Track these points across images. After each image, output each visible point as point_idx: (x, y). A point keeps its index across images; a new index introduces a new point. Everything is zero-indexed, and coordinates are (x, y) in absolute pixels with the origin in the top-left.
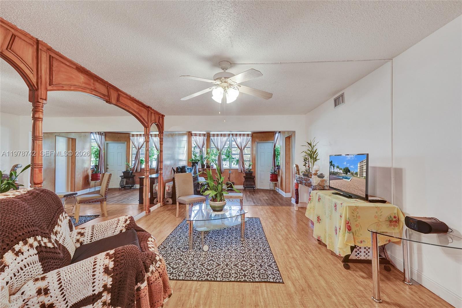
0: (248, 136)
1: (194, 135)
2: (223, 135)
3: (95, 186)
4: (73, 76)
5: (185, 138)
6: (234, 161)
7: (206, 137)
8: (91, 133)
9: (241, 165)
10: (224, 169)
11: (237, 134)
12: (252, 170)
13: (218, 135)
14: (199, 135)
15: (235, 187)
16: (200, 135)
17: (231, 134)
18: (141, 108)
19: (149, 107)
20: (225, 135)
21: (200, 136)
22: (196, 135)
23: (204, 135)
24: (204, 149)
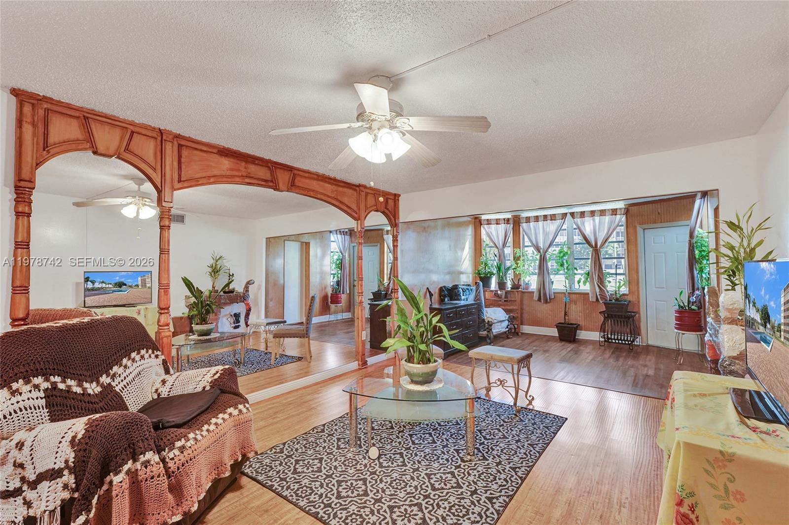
0: (616, 215)
1: (486, 222)
2: (549, 218)
3: (336, 312)
4: (212, 164)
5: (470, 231)
6: (579, 274)
7: (512, 225)
8: (331, 232)
9: (594, 285)
10: (554, 293)
11: (584, 212)
12: (629, 298)
13: (537, 219)
14: (495, 222)
15: (583, 335)
16: (498, 222)
17: (568, 215)
18: (340, 189)
19: (359, 186)
20: (553, 217)
21: (497, 224)
22: (489, 222)
23: (507, 221)
24: (508, 251)
